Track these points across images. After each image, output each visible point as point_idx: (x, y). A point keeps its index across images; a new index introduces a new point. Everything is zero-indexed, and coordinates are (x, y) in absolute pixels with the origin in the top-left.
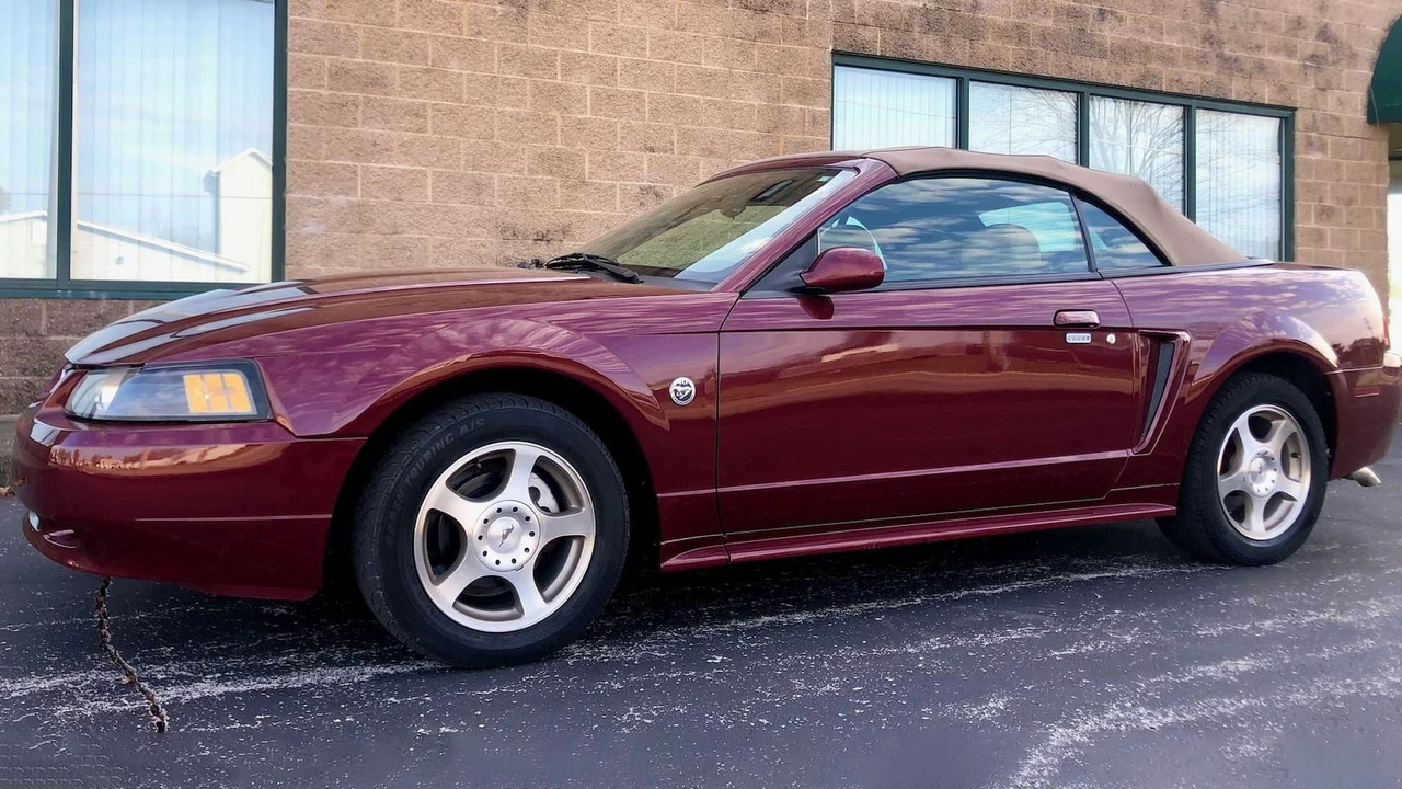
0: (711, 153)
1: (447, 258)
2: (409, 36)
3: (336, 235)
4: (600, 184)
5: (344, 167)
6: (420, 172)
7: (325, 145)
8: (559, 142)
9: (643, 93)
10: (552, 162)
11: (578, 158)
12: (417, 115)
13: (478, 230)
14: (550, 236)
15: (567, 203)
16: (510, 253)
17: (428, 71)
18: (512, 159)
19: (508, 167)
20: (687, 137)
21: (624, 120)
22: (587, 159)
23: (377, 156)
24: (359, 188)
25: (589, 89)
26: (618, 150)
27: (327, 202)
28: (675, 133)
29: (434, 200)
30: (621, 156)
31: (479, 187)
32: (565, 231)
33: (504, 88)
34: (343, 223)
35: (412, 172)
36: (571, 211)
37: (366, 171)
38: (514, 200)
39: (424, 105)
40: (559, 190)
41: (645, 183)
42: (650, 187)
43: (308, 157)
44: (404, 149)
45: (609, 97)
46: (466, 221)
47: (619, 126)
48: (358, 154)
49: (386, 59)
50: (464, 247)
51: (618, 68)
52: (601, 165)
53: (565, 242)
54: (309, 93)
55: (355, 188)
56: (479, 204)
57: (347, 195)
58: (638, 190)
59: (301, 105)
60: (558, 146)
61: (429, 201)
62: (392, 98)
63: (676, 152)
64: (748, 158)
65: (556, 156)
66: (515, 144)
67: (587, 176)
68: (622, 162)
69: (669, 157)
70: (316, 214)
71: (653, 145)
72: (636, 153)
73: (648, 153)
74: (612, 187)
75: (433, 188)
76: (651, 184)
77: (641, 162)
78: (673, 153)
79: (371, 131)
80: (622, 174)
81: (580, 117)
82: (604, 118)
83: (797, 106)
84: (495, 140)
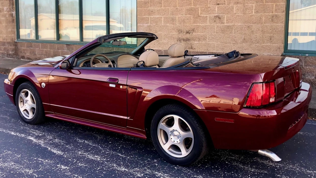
0: (238, 3)
1: (166, 38)
4: (203, 16)
5: (147, 17)
6: (161, 17)
7: (143, 13)
8: (192, 5)
10: (190, 11)
11: (197, 9)
12: (160, 3)
13: (173, 31)
14: (190, 32)
15: (194, 22)
16: (180, 36)
18: (180, 12)
19: (180, 14)
22: (200, 9)
23: (153, 14)
26: (208, 6)
27: (144, 26)
30: (209, 7)
31: (173, 20)
32: (193, 30)
35: (159, 17)
36: (195, 24)
37: (151, 18)
38: (181, 22)
40: (192, 19)
41: (216, 15)
42: (217, 16)
43: (140, 16)
44: (158, 12)
46: (170, 29)
48: (149, 14)
50: (170, 35)
52: (204, 11)
53: (193, 33)
54: (140, 1)
55: (149, 22)
56: (173, 24)
57: (147, 24)
58: (214, 17)
59: (139, 4)
60: (192, 7)
61: (163, 24)
63: (226, 4)
64: (251, 3)
65: (191, 9)
66: (182, 7)
67: (200, 14)
68: (209, 9)
69: (224, 6)
70: (142, 29)
71: (219, 3)
72: (214, 6)
73: (217, 5)
74: (207, 17)
75: (164, 21)
76: (218, 15)
77: (215, 8)
78: (225, 4)
79: (151, 8)
80: (209, 13)
84: (177, 7)
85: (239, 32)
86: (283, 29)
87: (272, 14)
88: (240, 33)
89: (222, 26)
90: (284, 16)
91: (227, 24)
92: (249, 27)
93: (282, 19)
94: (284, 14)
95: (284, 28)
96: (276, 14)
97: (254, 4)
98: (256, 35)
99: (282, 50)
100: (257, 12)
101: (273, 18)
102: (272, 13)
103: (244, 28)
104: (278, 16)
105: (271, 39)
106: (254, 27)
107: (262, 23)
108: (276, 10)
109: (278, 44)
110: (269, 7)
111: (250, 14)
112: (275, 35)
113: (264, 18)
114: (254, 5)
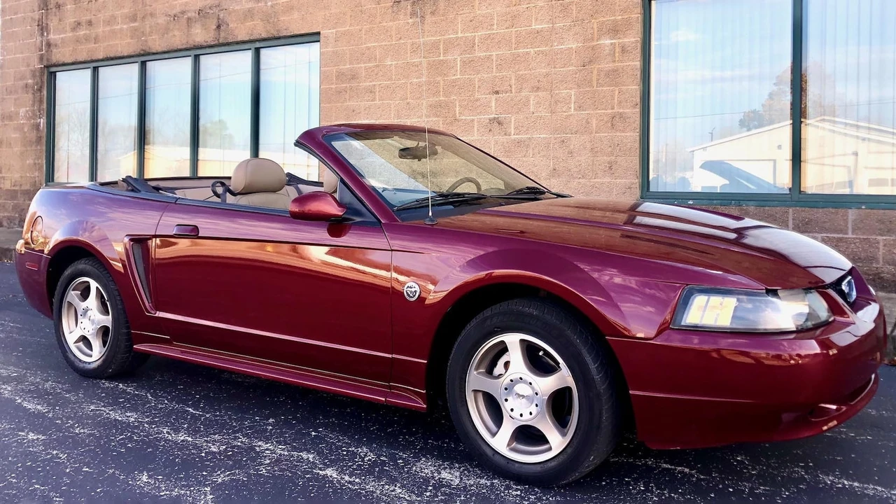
0: (538, 89)
2: (369, 48)
4: (465, 120)
7: (334, 115)
8: (441, 96)
9: (492, 55)
10: (436, 109)
11: (451, 105)
12: (371, 92)
17: (378, 66)
18: (415, 110)
19: (414, 115)
20: (521, 80)
21: (479, 76)
22: (457, 105)
23: (355, 118)
25: (459, 59)
26: (476, 96)
28: (513, 78)
30: (478, 100)
33: (413, 68)
39: (374, 85)
41: (493, 116)
42: (494, 118)
43: (328, 122)
44: (367, 112)
45: (470, 62)
47: (477, 80)
48: (348, 118)
49: (358, 63)
51: (476, 41)
52: (466, 107)
53: (444, 160)
54: (328, 89)
58: (488, 121)
59: (325, 96)
60: (441, 99)
62: (361, 85)
63: (513, 91)
64: (566, 89)
65: (439, 105)
66: (418, 101)
67: (458, 115)
68: (478, 103)
69: (508, 96)
71: (498, 89)
72: (487, 96)
73: (495, 95)
74: (473, 120)
76: (496, 116)
77: (490, 102)
78: (512, 93)
79: (352, 104)
80: (478, 111)
81: (454, 78)
82: (467, 77)
83: (608, 42)
84: (408, 100)
85: (541, 154)
86: (637, 145)
87: (611, 111)
88: (544, 156)
89: (505, 140)
90: (638, 115)
91: (517, 136)
92: (563, 141)
93: (634, 123)
94: (638, 110)
95: (638, 142)
96: (621, 111)
97: (574, 90)
98: (580, 159)
99: (638, 193)
100: (580, 108)
101: (614, 121)
102: (613, 109)
103: (554, 144)
104: (624, 115)
105: (610, 168)
106: (576, 141)
107: (592, 133)
108: (620, 102)
109: (626, 179)
110: (604, 97)
111: (565, 112)
112: (619, 159)
113: (594, 122)
114: (573, 93)
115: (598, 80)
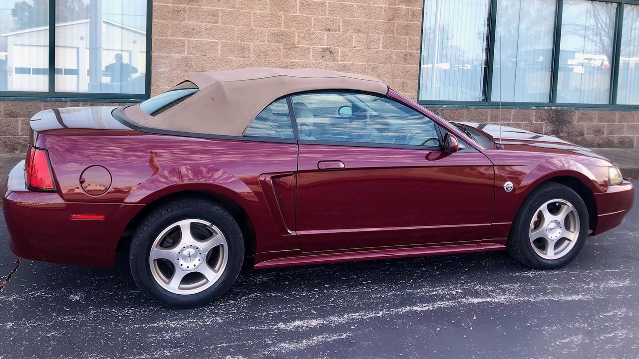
0: (359, 31)
3: (175, 72)
4: (303, 47)
5: (179, 41)
6: (215, 42)
7: (170, 30)
8: (283, 27)
9: (325, 2)
10: (278, 37)
11: (292, 35)
12: (214, 15)
15: (286, 57)
18: (259, 35)
19: (257, 39)
20: (347, 23)
21: (315, 16)
22: (296, 35)
23: (195, 35)
24: (186, 50)
26: (312, 30)
27: (171, 57)
28: (341, 22)
29: (222, 55)
30: (313, 33)
31: (243, 49)
34: (178, 67)
35: (211, 42)
36: (288, 60)
37: (189, 42)
38: (260, 55)
39: (217, 10)
40: (282, 50)
41: (325, 47)
42: (327, 49)
43: (162, 36)
44: (208, 32)
45: (308, 4)
46: (237, 65)
47: (313, 18)
48: (186, 34)
52: (303, 38)
54: (162, 6)
55: (184, 51)
56: (243, 57)
57: (180, 53)
58: (321, 50)
59: (159, 11)
60: (282, 29)
61: (219, 56)
62: (202, 7)
63: (341, 30)
64: (378, 33)
65: (282, 34)
66: (261, 28)
67: (296, 43)
68: (314, 36)
69: (337, 34)
70: (166, 63)
71: (330, 28)
72: (321, 32)
73: (327, 32)
74: (309, 48)
75: (221, 50)
76: (328, 47)
77: (323, 36)
79: (192, 23)
80: (314, 42)
81: (293, 15)
82: (305, 15)
83: (405, 7)
84: (252, 27)
87: (405, 51)
89: (334, 65)
91: (343, 62)
92: (374, 68)
93: (417, 59)
96: (410, 51)
97: (382, 35)
100: (385, 47)
101: (406, 57)
103: (368, 69)
104: (412, 54)
105: (403, 86)
106: (382, 68)
107: (392, 64)
108: (410, 46)
111: (376, 49)
112: (408, 81)
113: (394, 57)
114: (381, 37)
115: (397, 30)
